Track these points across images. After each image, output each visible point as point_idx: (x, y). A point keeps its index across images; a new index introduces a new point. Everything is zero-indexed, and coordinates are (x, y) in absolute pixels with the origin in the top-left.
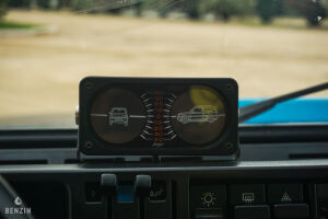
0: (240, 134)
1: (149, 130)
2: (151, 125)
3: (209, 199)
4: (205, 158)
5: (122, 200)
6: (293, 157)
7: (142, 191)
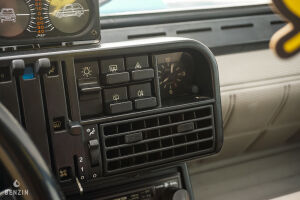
0: (102, 22)
1: (33, 25)
2: (34, 21)
3: (87, 71)
4: (75, 43)
5: (26, 78)
6: (131, 37)
7: (44, 70)
